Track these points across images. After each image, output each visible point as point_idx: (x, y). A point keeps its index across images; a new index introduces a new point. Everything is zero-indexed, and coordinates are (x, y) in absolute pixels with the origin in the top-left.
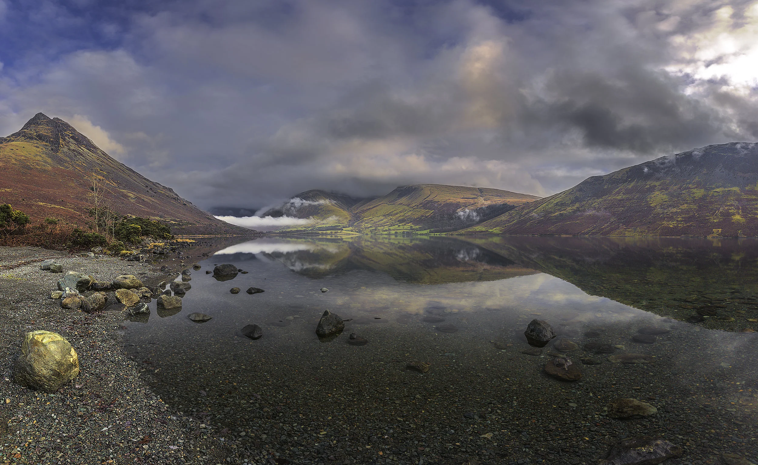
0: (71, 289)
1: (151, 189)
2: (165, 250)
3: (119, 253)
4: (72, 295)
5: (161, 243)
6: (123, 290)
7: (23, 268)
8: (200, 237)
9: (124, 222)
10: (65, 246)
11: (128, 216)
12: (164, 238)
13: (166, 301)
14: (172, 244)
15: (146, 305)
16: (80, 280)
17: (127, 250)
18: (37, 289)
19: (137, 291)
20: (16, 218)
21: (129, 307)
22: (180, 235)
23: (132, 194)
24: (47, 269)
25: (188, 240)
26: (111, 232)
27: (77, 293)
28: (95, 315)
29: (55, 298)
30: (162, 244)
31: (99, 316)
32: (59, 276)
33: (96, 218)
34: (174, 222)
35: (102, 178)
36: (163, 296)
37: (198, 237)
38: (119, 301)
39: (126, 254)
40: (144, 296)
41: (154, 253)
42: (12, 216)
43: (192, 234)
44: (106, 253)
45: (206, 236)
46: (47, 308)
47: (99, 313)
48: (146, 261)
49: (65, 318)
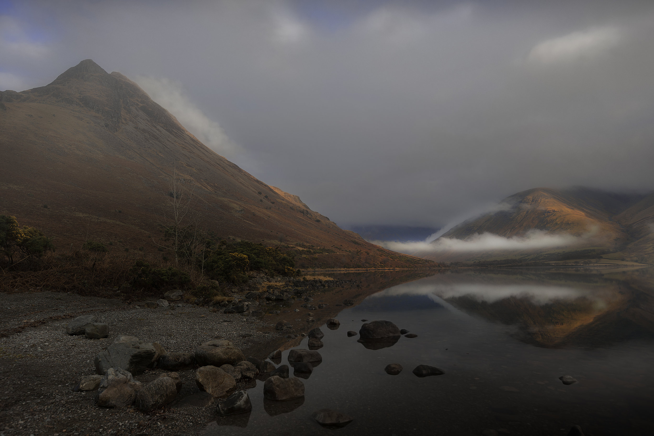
0: (117, 371)
1: (266, 197)
2: (285, 294)
3: (211, 301)
4: (118, 382)
5: (279, 281)
6: (209, 368)
7: (31, 333)
8: (342, 272)
9: (221, 249)
10: (118, 290)
11: (229, 238)
12: (284, 274)
13: (278, 386)
14: (296, 284)
15: (245, 396)
16: (136, 351)
17: (224, 295)
18: (54, 374)
19: (233, 368)
20: (26, 240)
21: (218, 397)
22: (310, 269)
23: (237, 204)
24: (80, 332)
25: (322, 278)
26: (200, 266)
27: (129, 377)
28: (157, 416)
29: (87, 389)
30: (281, 284)
31: (165, 418)
32: (101, 344)
33: (174, 244)
34: (301, 249)
35: (188, 177)
36: (274, 378)
37: (339, 272)
38: (201, 388)
39: (222, 301)
40: (244, 377)
41: (268, 299)
42: (17, 238)
43: (329, 267)
44: (188, 300)
45: (352, 270)
46: (69, 410)
47: (164, 412)
48: (254, 314)
49: (101, 427)
